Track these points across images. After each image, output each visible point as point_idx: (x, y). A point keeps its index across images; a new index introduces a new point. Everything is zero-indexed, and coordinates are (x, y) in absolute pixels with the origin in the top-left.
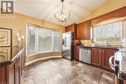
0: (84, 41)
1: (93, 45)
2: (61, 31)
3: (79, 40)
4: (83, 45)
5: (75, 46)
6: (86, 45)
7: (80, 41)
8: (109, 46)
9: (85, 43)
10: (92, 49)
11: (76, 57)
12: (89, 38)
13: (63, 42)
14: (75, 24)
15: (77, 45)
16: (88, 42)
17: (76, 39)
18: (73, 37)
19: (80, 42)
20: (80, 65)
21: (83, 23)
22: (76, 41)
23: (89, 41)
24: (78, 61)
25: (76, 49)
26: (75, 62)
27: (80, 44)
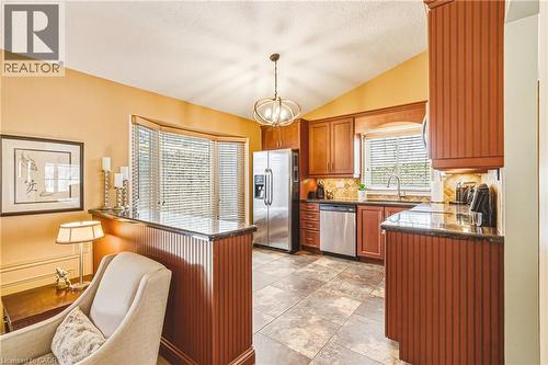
0: (332, 181)
1: (361, 198)
2: (248, 140)
3: (316, 179)
4: (329, 198)
5: (303, 202)
6: (338, 197)
7: (321, 181)
8: (403, 199)
9: (337, 188)
10: (360, 208)
11: (308, 241)
12: (348, 174)
13: (257, 186)
14: (302, 120)
15: (310, 195)
16: (347, 186)
17: (307, 175)
18: (296, 168)
19: (320, 188)
20: (324, 262)
21: (329, 120)
22: (306, 181)
23: (351, 182)
24: (315, 252)
25: (308, 212)
26: (304, 257)
27: (318, 194)
